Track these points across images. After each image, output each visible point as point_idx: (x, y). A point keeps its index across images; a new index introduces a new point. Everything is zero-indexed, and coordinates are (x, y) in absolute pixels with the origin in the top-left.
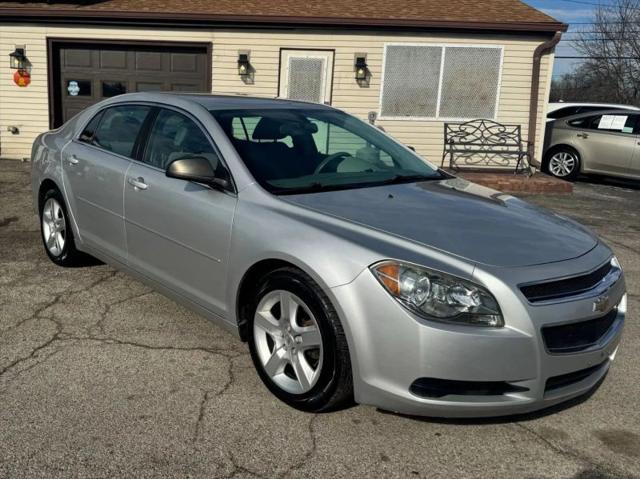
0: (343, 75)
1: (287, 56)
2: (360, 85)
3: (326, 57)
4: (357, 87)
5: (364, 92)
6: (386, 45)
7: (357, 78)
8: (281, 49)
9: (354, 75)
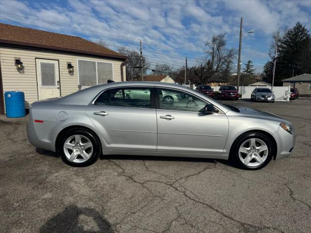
0: (63, 70)
1: (39, 61)
2: (70, 74)
3: (56, 63)
4: (69, 75)
5: (72, 77)
6: (78, 59)
7: (69, 72)
8: (36, 58)
9: (68, 70)
